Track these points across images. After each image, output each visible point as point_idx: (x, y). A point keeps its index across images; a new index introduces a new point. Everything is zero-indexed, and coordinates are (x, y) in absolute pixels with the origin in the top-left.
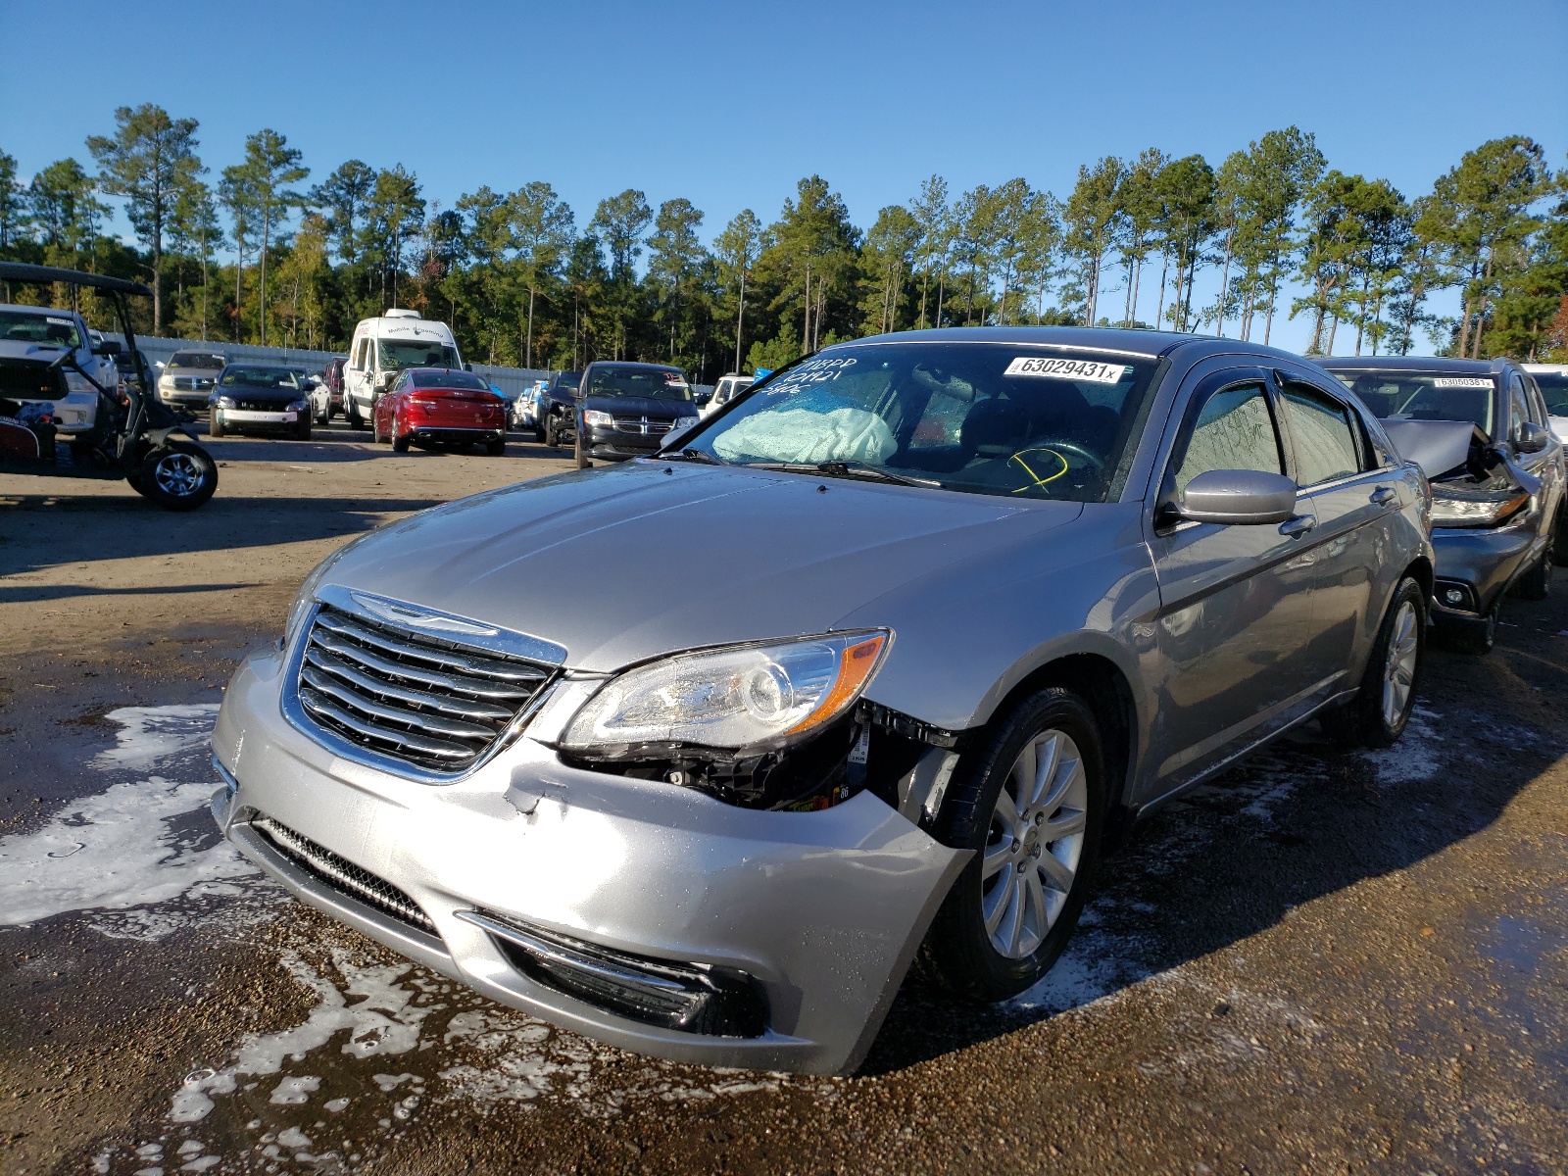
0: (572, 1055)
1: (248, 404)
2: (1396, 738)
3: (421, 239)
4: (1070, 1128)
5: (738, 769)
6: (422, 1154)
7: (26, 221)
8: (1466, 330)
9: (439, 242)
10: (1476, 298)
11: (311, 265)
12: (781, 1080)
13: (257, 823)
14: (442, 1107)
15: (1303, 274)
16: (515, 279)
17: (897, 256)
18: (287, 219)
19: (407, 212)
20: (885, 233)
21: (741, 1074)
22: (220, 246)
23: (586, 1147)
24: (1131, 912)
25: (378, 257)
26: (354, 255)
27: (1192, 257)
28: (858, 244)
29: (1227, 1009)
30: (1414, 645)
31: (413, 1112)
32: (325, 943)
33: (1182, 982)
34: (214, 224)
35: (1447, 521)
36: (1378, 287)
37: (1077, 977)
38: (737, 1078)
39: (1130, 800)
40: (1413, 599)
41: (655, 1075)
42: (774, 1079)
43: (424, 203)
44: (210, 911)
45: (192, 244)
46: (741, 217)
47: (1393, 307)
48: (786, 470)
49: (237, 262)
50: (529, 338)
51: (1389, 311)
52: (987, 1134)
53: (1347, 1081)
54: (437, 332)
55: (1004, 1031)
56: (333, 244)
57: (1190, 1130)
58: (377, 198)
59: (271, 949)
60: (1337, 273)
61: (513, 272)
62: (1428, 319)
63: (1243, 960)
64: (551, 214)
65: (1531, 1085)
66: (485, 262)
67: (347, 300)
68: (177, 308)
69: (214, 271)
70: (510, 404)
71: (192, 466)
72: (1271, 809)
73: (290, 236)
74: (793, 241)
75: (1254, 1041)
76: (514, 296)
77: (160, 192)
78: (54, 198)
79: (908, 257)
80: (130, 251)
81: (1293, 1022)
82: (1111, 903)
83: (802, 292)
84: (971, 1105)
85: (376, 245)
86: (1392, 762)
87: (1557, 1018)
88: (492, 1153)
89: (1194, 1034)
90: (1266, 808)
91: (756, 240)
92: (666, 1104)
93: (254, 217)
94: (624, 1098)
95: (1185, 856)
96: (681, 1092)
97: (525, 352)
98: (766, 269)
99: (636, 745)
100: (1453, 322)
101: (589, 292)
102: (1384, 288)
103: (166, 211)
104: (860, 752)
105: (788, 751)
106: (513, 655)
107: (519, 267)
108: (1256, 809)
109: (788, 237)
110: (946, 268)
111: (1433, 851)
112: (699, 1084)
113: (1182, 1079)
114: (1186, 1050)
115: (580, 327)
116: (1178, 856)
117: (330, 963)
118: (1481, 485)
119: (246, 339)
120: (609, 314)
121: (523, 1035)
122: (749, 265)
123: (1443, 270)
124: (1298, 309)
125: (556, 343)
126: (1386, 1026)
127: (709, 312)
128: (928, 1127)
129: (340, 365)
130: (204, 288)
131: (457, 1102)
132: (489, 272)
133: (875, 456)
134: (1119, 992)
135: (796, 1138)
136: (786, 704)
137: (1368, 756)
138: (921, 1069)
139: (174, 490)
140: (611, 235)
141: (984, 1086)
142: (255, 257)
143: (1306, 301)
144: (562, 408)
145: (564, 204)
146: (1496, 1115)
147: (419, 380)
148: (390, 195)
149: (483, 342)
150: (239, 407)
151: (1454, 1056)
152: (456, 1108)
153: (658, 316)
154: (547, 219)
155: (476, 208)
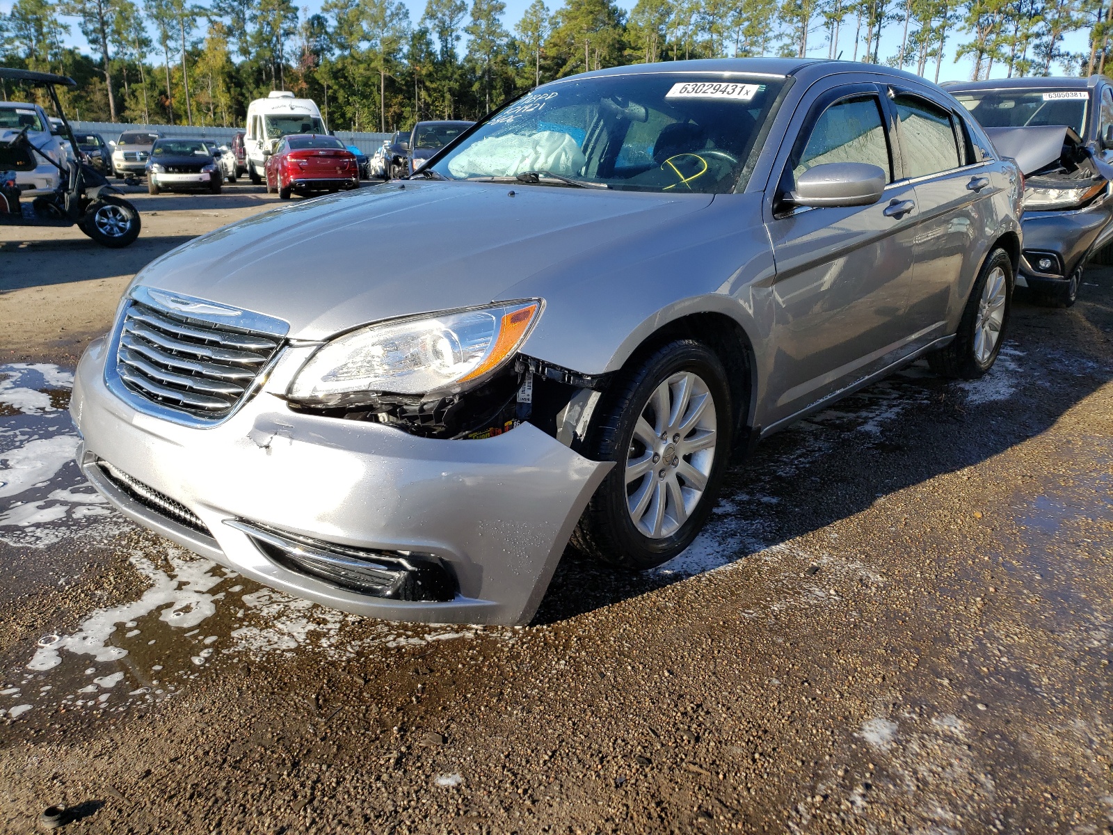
0: (328, 617)
1: (174, 169)
2: (987, 371)
3: (297, 37)
4: (682, 657)
5: (422, 410)
6: (207, 688)
7: (10, 41)
8: (1092, 62)
9: (311, 39)
10: (1099, 38)
11: (219, 62)
12: (477, 630)
13: (99, 462)
14: (228, 656)
15: (966, 25)
16: (369, 65)
17: (653, 29)
18: (197, 27)
19: (285, 17)
20: (643, 12)
21: (449, 626)
22: (151, 51)
23: (325, 681)
24: (759, 503)
25: (268, 54)
26: (250, 53)
27: (879, 17)
28: (624, 22)
29: (817, 570)
30: (1003, 300)
31: (207, 660)
32: (164, 545)
33: (787, 552)
34: (144, 34)
35: (1042, 206)
36: (1025, 31)
37: (709, 550)
38: (445, 630)
39: (754, 423)
40: (1003, 265)
41: (386, 629)
42: (472, 629)
43: (297, 9)
44: (87, 526)
45: (130, 50)
46: (534, 6)
47: (1037, 47)
48: (494, 182)
49: (165, 63)
50: (382, 110)
51: (1033, 50)
52: (620, 663)
53: (896, 617)
54: (306, 107)
55: (647, 590)
56: (233, 45)
57: (770, 656)
58: (262, 7)
59: (125, 550)
60: (993, 21)
61: (367, 60)
62: (1063, 55)
63: (836, 535)
64: (392, 13)
65: (1035, 615)
66: (346, 53)
67: (248, 88)
68: (125, 101)
69: (149, 71)
70: (366, 159)
71: (121, 214)
72: (881, 426)
73: (201, 41)
74: (574, 22)
75: (832, 592)
76: (369, 78)
77: (103, 11)
78: (28, 22)
79: (662, 30)
80: (86, 58)
81: (864, 578)
82: (745, 497)
83: (583, 61)
84: (612, 643)
85: (265, 44)
86: (980, 388)
87: (1066, 566)
88: (257, 686)
89: (788, 589)
90: (877, 426)
91: (546, 24)
92: (389, 649)
93: (173, 27)
94: (360, 646)
95: (809, 463)
96: (402, 641)
97: (380, 121)
98: (555, 45)
99: (346, 395)
100: (1082, 56)
101: (424, 72)
102: (1031, 32)
103: (108, 26)
104: (525, 394)
105: (462, 395)
106: (254, 330)
107: (371, 55)
108: (870, 427)
109: (570, 20)
110: (691, 36)
111: (997, 452)
112: (416, 634)
113: (773, 621)
114: (780, 600)
115: (419, 99)
116: (803, 463)
117: (166, 559)
118: (1070, 176)
119: (178, 122)
120: (440, 87)
121: (296, 604)
122: (542, 43)
123: (1076, 16)
124: (962, 53)
125: (403, 112)
126: (933, 577)
127: (514, 81)
128: (578, 659)
129: (242, 136)
130: (143, 85)
131: (239, 652)
132: (349, 60)
133: (567, 168)
134: (739, 561)
135: (479, 670)
136: (457, 360)
137: (962, 385)
138: (581, 618)
139: (111, 233)
140: (438, 26)
141: (624, 630)
142: (178, 59)
143: (968, 47)
144: (401, 160)
145: (401, 3)
146: (1003, 637)
147: (293, 144)
148: (272, 4)
149: (349, 115)
150: (167, 171)
151: (980, 596)
152: (237, 656)
153: (476, 87)
154: (389, 16)
155: (336, 11)
